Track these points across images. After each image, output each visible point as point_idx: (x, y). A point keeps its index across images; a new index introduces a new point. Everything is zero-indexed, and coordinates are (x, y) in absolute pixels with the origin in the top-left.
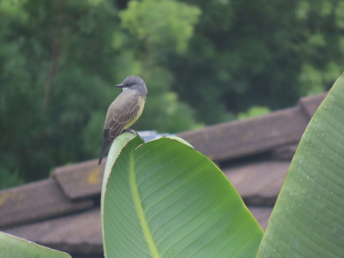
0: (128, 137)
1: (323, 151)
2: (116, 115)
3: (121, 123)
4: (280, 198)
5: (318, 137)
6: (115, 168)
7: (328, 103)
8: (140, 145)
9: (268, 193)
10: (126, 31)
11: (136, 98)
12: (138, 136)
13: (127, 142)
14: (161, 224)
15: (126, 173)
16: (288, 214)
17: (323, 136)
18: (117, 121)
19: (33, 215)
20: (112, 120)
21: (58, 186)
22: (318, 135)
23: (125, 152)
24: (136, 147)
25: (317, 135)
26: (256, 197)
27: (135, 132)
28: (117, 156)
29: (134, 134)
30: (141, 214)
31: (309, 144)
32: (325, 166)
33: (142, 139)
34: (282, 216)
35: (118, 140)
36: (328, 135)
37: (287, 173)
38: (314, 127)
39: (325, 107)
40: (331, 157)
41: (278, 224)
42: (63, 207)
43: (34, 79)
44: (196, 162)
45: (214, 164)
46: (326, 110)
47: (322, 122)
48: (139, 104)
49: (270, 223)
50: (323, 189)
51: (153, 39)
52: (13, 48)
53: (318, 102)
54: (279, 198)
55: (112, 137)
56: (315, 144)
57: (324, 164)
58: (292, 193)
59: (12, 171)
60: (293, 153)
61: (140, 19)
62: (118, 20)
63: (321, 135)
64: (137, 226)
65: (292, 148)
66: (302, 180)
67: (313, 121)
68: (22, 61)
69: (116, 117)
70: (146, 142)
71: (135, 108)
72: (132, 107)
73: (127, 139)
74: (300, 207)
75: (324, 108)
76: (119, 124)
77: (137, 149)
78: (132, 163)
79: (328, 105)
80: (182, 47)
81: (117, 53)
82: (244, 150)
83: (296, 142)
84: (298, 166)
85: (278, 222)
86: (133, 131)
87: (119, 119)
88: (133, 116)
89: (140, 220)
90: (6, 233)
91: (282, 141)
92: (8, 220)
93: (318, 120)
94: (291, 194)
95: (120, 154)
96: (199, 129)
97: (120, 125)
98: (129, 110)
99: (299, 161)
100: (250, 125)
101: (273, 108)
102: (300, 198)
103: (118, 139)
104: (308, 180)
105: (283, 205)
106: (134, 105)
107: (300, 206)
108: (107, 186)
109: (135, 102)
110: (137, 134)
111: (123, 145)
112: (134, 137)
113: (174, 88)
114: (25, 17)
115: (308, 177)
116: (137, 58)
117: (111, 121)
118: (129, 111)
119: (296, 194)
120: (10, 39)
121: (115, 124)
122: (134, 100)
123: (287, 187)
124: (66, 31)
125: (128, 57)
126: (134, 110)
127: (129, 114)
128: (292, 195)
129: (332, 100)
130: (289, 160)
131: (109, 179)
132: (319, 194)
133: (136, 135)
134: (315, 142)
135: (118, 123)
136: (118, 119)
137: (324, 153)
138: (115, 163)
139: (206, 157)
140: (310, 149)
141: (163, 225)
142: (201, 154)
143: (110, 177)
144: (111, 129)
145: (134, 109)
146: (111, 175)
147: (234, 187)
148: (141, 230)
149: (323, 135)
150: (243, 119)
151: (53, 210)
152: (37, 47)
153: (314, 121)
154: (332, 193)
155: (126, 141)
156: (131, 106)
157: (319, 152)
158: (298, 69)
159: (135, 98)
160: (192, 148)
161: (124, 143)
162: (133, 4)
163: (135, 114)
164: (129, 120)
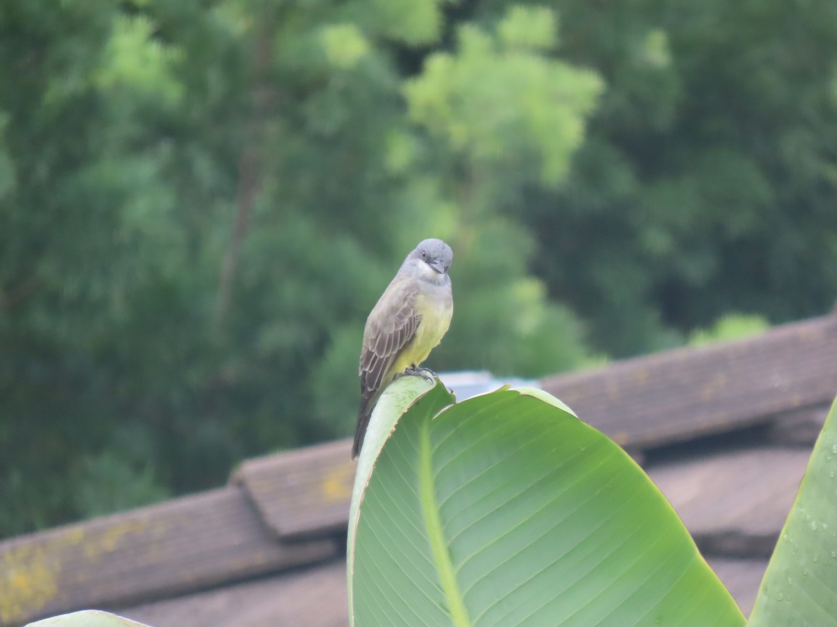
0: (419, 387)
2: (373, 337)
4: (785, 536)
6: (383, 460)
8: (444, 406)
9: (757, 527)
10: (419, 131)
11: (412, 294)
12: (440, 387)
13: (412, 401)
14: (497, 600)
15: (411, 475)
16: (805, 574)
18: (375, 352)
19: (188, 575)
20: (369, 350)
21: (250, 507)
23: (409, 423)
24: (436, 413)
26: (730, 534)
27: (433, 375)
28: (388, 435)
29: (429, 380)
30: (447, 574)
33: (450, 392)
34: (789, 579)
35: (392, 395)
37: (804, 476)
41: (779, 599)
42: (262, 557)
43: (195, 245)
44: (583, 449)
45: (626, 454)
49: (761, 597)
51: (487, 149)
52: (145, 169)
54: (783, 536)
55: (369, 390)
58: (814, 522)
59: (138, 467)
60: (816, 428)
61: (455, 101)
62: (400, 104)
64: (437, 605)
65: (818, 416)
68: (165, 199)
69: (373, 342)
70: (458, 401)
71: (410, 319)
72: (401, 317)
73: (411, 392)
74: (834, 558)
76: (378, 360)
77: (438, 417)
78: (425, 451)
81: (397, 183)
82: (705, 421)
84: (829, 458)
85: (781, 594)
86: (428, 374)
87: (378, 347)
89: (443, 591)
90: (120, 617)
91: (796, 399)
92: (127, 587)
94: (813, 525)
95: (394, 429)
96: (596, 368)
97: (381, 360)
98: (395, 323)
99: (832, 446)
100: (719, 361)
101: (775, 318)
102: (834, 535)
103: (393, 393)
105: (794, 553)
107: (834, 556)
108: (363, 507)
109: (409, 303)
110: (437, 380)
111: (403, 408)
112: (431, 388)
113: (536, 270)
114: (173, 93)
116: (446, 194)
118: (394, 325)
119: (825, 526)
120: (137, 147)
121: (372, 359)
122: (405, 300)
123: (803, 510)
124: (273, 128)
125: (423, 192)
126: (406, 324)
127: (396, 333)
128: (814, 529)
131: (367, 490)
133: (435, 383)
135: (377, 355)
136: (376, 346)
138: (383, 450)
139: (607, 438)
141: (499, 602)
142: (594, 429)
143: (370, 485)
144: (367, 370)
145: (406, 321)
146: (373, 480)
147: (673, 510)
148: (445, 612)
150: (702, 344)
151: (236, 563)
152: (204, 168)
155: (409, 397)
156: (398, 314)
159: (408, 295)
160: (574, 417)
161: (405, 403)
162: (437, 64)
163: (410, 332)
164: (397, 349)
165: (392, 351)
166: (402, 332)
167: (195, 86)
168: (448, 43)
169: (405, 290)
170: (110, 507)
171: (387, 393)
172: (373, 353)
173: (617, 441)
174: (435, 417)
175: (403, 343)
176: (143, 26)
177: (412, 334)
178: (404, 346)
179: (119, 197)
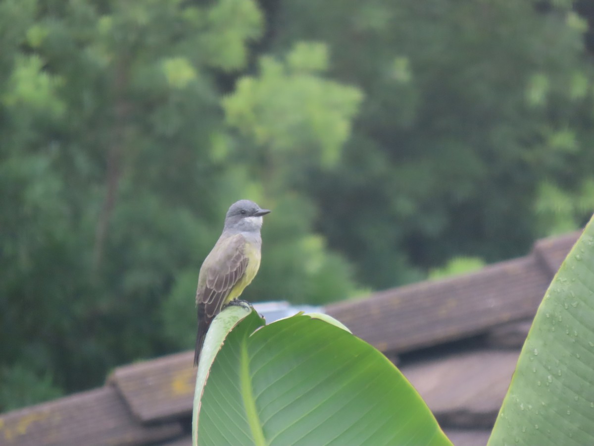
0: (239, 314)
1: (576, 332)
2: (211, 278)
3: (220, 292)
4: (502, 415)
5: (566, 308)
6: (215, 367)
7: (582, 250)
8: (257, 328)
9: (482, 406)
10: (233, 132)
11: (241, 245)
12: (254, 314)
13: (235, 323)
15: (235, 377)
16: (517, 441)
17: (575, 306)
18: (214, 288)
20: (207, 288)
21: (121, 401)
22: (566, 305)
23: (233, 340)
24: (252, 332)
25: (564, 306)
26: (462, 412)
27: (249, 305)
28: (219, 348)
29: (246, 309)
31: (551, 319)
32: (579, 359)
33: (261, 317)
34: (506, 445)
35: (220, 320)
36: (583, 304)
37: (514, 372)
38: (559, 290)
39: (578, 256)
40: (590, 343)
43: (77, 215)
44: (356, 356)
45: (386, 359)
46: (579, 260)
47: (573, 281)
48: (246, 256)
50: (576, 398)
51: (283, 143)
52: (40, 164)
53: (566, 247)
55: (209, 316)
56: (560, 320)
57: (578, 355)
58: (522, 404)
60: (524, 336)
61: (258, 110)
62: (220, 113)
63: (572, 305)
65: (522, 327)
66: (539, 383)
67: (558, 281)
68: (55, 184)
69: (211, 282)
70: (268, 323)
71: (241, 263)
72: (234, 262)
73: (234, 317)
75: (576, 258)
76: (216, 294)
77: (253, 335)
78: (245, 359)
79: (582, 252)
80: (331, 157)
81: (218, 169)
82: (441, 333)
83: (528, 318)
84: (532, 358)
86: (246, 304)
87: (216, 285)
88: (238, 276)
91: (506, 316)
93: (565, 279)
94: (522, 406)
95: (223, 344)
96: (362, 297)
97: (219, 294)
98: (231, 267)
99: (534, 350)
100: (450, 290)
101: (490, 259)
102: (537, 413)
103: (220, 318)
104: (550, 382)
105: (508, 427)
106: (238, 257)
107: (537, 428)
108: (203, 399)
109: (239, 251)
110: (252, 308)
111: (228, 328)
112: (247, 314)
113: (318, 228)
114: (59, 109)
115: (549, 377)
116: (254, 176)
117: (204, 288)
118: (229, 268)
119: (530, 407)
120: (33, 148)
121: (211, 294)
122: (237, 249)
123: (514, 396)
124: (130, 132)
125: (237, 175)
126: (238, 266)
127: (231, 273)
128: (523, 409)
129: (590, 243)
130: (518, 347)
131: (205, 388)
132: (569, 407)
133: (251, 311)
134: (560, 317)
135: (216, 291)
136: (214, 284)
137: (576, 335)
138: (216, 359)
139: (373, 347)
140: (553, 328)
143: (207, 383)
144: (206, 302)
145: (238, 264)
146: (209, 380)
147: (420, 398)
149: (574, 304)
150: (438, 279)
151: (112, 441)
152: (82, 162)
153: (560, 280)
154: (592, 403)
155: (233, 321)
156: (232, 260)
157: (568, 333)
158: (530, 191)
159: (239, 246)
160: (349, 333)
161: (230, 325)
162: (245, 84)
163: (241, 272)
164: (232, 285)
165: (229, 286)
166: (236, 272)
167: (75, 103)
168: (252, 69)
169: (236, 242)
170: (21, 403)
171: (217, 319)
172: (212, 290)
173: (379, 349)
174: (251, 335)
175: (236, 281)
176: (36, 62)
177: (242, 274)
178: (237, 283)
179: (22, 183)
